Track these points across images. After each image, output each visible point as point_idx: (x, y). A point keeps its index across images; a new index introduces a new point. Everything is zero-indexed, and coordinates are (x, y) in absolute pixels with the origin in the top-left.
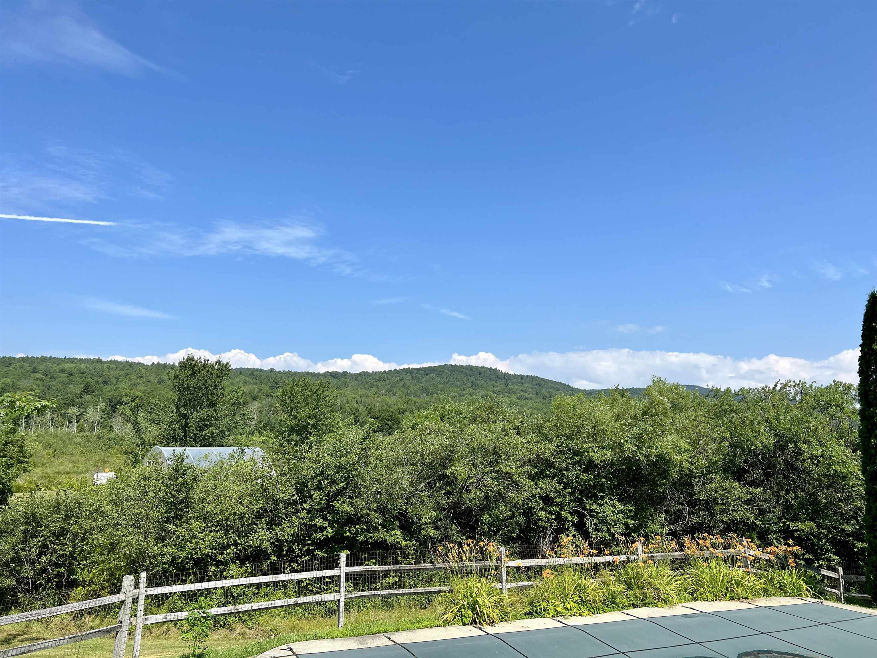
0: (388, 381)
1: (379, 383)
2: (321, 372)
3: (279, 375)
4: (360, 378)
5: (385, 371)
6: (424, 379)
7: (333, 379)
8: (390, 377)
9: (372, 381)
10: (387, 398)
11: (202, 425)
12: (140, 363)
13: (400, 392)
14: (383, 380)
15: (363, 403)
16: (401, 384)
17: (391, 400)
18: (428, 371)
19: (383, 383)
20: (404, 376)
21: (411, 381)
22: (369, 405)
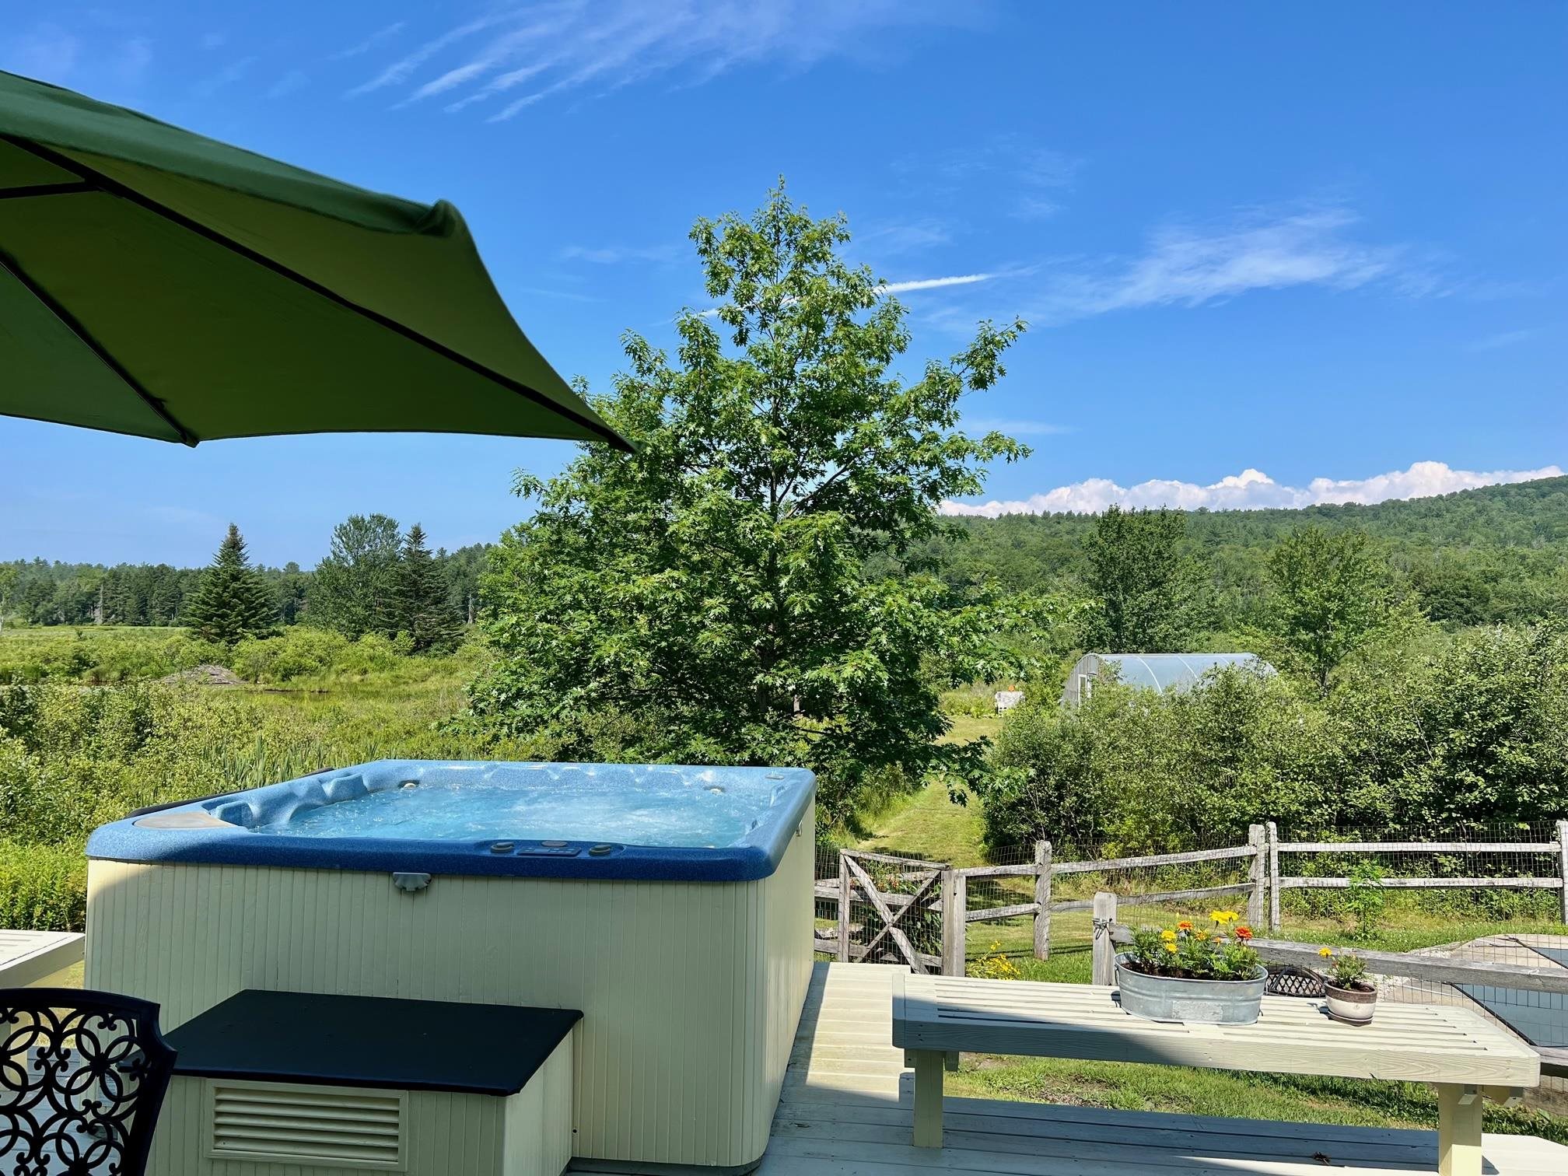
0: (1448, 516)
1: (1429, 523)
2: (1300, 508)
3: (1219, 520)
4: (1383, 514)
5: (1440, 497)
6: (1538, 506)
7: (1325, 518)
8: (1454, 508)
9: (1412, 519)
10: (1450, 551)
11: (1146, 619)
12: (980, 517)
13: (1479, 536)
14: (1438, 516)
15: (1402, 565)
16: (1481, 520)
17: (1463, 554)
18: (1546, 489)
19: (1437, 521)
20: (1487, 502)
21: (1505, 512)
22: (1414, 566)
